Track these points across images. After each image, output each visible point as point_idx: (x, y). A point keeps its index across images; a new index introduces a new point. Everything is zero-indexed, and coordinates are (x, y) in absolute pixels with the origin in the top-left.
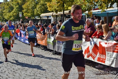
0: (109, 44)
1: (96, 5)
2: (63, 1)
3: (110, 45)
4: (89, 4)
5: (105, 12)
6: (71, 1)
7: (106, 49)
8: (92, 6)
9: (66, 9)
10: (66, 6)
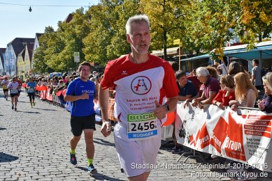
0: (251, 117)
1: (231, 34)
2: (163, 28)
3: (253, 120)
4: (216, 31)
5: (256, 50)
6: (181, 28)
7: (244, 130)
8: (224, 36)
9: (170, 44)
10: (172, 37)
